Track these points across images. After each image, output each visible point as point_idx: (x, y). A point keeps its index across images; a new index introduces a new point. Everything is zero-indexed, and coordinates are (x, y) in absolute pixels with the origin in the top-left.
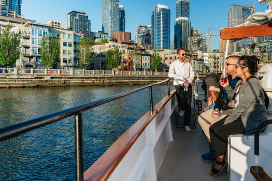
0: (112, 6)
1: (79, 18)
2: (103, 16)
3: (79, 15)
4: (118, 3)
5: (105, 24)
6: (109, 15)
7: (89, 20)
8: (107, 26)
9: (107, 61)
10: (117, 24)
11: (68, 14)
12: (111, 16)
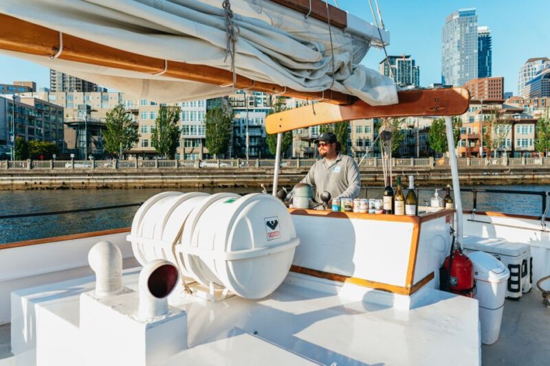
0: (461, 32)
1: (399, 66)
2: (444, 55)
3: (399, 62)
4: (475, 24)
5: (448, 68)
6: (457, 50)
7: (416, 66)
8: (451, 72)
9: (432, 139)
10: (473, 66)
11: (381, 63)
12: (459, 52)
